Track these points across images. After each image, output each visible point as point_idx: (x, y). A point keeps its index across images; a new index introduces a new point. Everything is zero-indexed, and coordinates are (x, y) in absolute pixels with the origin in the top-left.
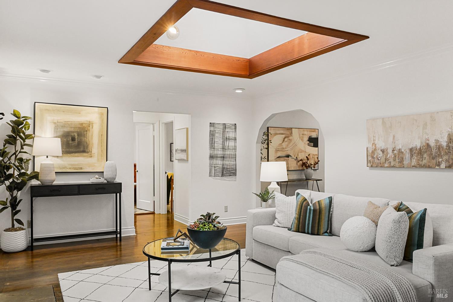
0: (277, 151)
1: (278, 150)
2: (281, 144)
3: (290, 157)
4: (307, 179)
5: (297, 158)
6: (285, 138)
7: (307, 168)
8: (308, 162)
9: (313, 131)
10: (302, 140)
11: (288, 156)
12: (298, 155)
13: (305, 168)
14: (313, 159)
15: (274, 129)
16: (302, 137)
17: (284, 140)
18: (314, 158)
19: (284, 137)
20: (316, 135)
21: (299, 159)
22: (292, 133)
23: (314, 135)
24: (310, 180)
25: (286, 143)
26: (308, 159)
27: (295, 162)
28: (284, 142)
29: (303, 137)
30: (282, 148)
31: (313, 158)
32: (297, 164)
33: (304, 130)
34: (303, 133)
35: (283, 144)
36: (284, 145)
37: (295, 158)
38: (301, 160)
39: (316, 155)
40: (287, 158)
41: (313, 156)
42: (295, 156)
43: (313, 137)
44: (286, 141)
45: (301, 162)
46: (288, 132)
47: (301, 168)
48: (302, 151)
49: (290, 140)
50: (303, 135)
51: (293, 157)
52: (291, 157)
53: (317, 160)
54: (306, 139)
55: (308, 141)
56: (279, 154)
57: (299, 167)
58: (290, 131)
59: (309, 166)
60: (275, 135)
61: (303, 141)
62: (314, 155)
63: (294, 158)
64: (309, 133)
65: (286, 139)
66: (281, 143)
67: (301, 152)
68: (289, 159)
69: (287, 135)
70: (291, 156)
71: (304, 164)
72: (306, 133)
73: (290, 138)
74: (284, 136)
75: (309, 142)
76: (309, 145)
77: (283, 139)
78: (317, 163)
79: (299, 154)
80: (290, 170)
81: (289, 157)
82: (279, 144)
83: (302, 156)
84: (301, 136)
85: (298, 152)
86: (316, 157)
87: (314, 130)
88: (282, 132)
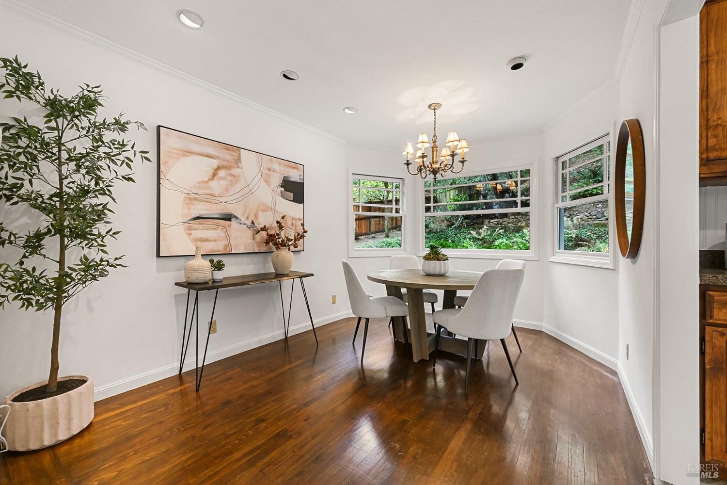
0: (191, 199)
1: (196, 199)
2: (207, 182)
3: (233, 219)
4: (279, 276)
5: (253, 223)
6: (219, 168)
7: (278, 248)
8: (282, 234)
9: (295, 168)
10: (266, 181)
11: (228, 218)
12: (256, 216)
13: (274, 248)
14: (294, 227)
15: (179, 137)
16: (266, 174)
17: (214, 175)
18: (296, 227)
19: (215, 166)
20: (298, 177)
21: (259, 227)
22: (239, 159)
23: (295, 176)
24: (287, 275)
25: (223, 183)
26: (281, 227)
27: (249, 233)
28: (215, 178)
29: (268, 176)
30: (211, 195)
31: (292, 226)
32: (254, 239)
33: (271, 159)
34: (269, 165)
35: (214, 184)
36: (216, 186)
37: (249, 223)
38: (264, 229)
39: (300, 220)
40: (227, 223)
41: (294, 221)
42: (247, 218)
43: (292, 179)
44: (223, 178)
45: (264, 233)
46: (227, 156)
47: (264, 248)
48: (266, 209)
49: (232, 175)
50: (269, 170)
51: (243, 220)
52: (238, 221)
53: (301, 231)
54: (277, 180)
55: (282, 186)
57: (259, 244)
58: (236, 155)
59: (283, 244)
60: (184, 156)
61: (269, 186)
62: (296, 220)
63: (245, 224)
64: (283, 168)
65: (222, 173)
66: (206, 179)
67: (264, 211)
68: (230, 226)
69: (225, 163)
70: (236, 218)
71: (271, 239)
72: (276, 166)
73: (235, 171)
74: (215, 163)
75: (283, 189)
76: (283, 196)
77: (212, 172)
78: (302, 237)
79: (260, 214)
80: (233, 252)
81: (230, 220)
82: (200, 180)
83: (267, 220)
84: (265, 171)
85: (257, 210)
86: (299, 223)
87: (295, 165)
88: (210, 151)
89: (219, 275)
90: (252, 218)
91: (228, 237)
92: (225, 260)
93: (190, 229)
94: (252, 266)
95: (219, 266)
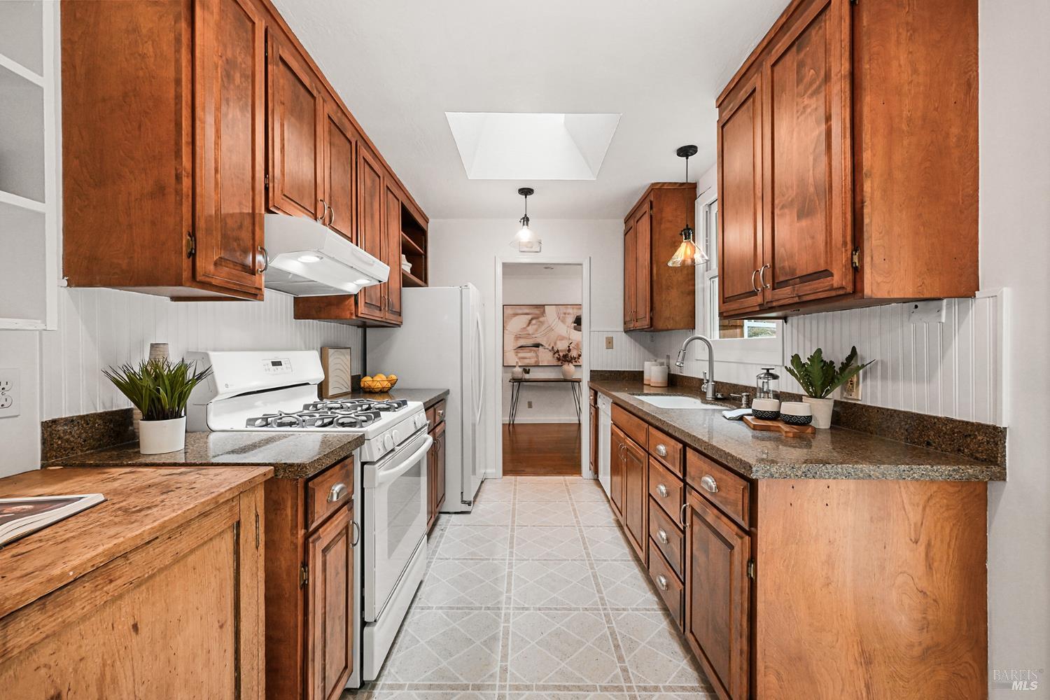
0: (517, 338)
1: (520, 337)
2: (524, 328)
3: (540, 347)
5: (553, 347)
6: (532, 319)
7: (566, 363)
8: (570, 354)
10: (562, 321)
11: (537, 345)
12: (555, 344)
13: (564, 363)
15: (512, 308)
17: (530, 323)
19: (530, 319)
21: (555, 349)
22: (544, 311)
25: (535, 327)
26: (570, 350)
27: (551, 354)
28: (530, 325)
29: (564, 318)
30: (527, 334)
32: (554, 357)
33: (566, 307)
34: (565, 311)
35: (529, 328)
36: (531, 329)
37: (550, 348)
38: (558, 351)
39: (579, 343)
40: (537, 348)
42: (549, 345)
44: (534, 324)
46: (537, 311)
47: (556, 364)
48: (562, 338)
49: (540, 322)
50: (565, 314)
51: (547, 347)
52: (544, 347)
54: (571, 319)
55: (575, 323)
56: (522, 342)
57: (555, 360)
58: (542, 310)
59: (570, 361)
60: (514, 317)
61: (565, 324)
63: (548, 349)
64: (575, 311)
65: (534, 322)
66: (525, 326)
67: (561, 340)
68: (538, 350)
69: (536, 316)
70: (542, 345)
72: (569, 311)
73: (541, 319)
74: (530, 317)
76: (575, 329)
77: (528, 322)
79: (558, 342)
80: (540, 365)
83: (562, 346)
84: (562, 315)
85: (557, 339)
88: (527, 311)
89: (527, 376)
90: (552, 345)
91: (537, 356)
92: (532, 369)
93: (517, 352)
94: (554, 374)
95: (527, 372)
